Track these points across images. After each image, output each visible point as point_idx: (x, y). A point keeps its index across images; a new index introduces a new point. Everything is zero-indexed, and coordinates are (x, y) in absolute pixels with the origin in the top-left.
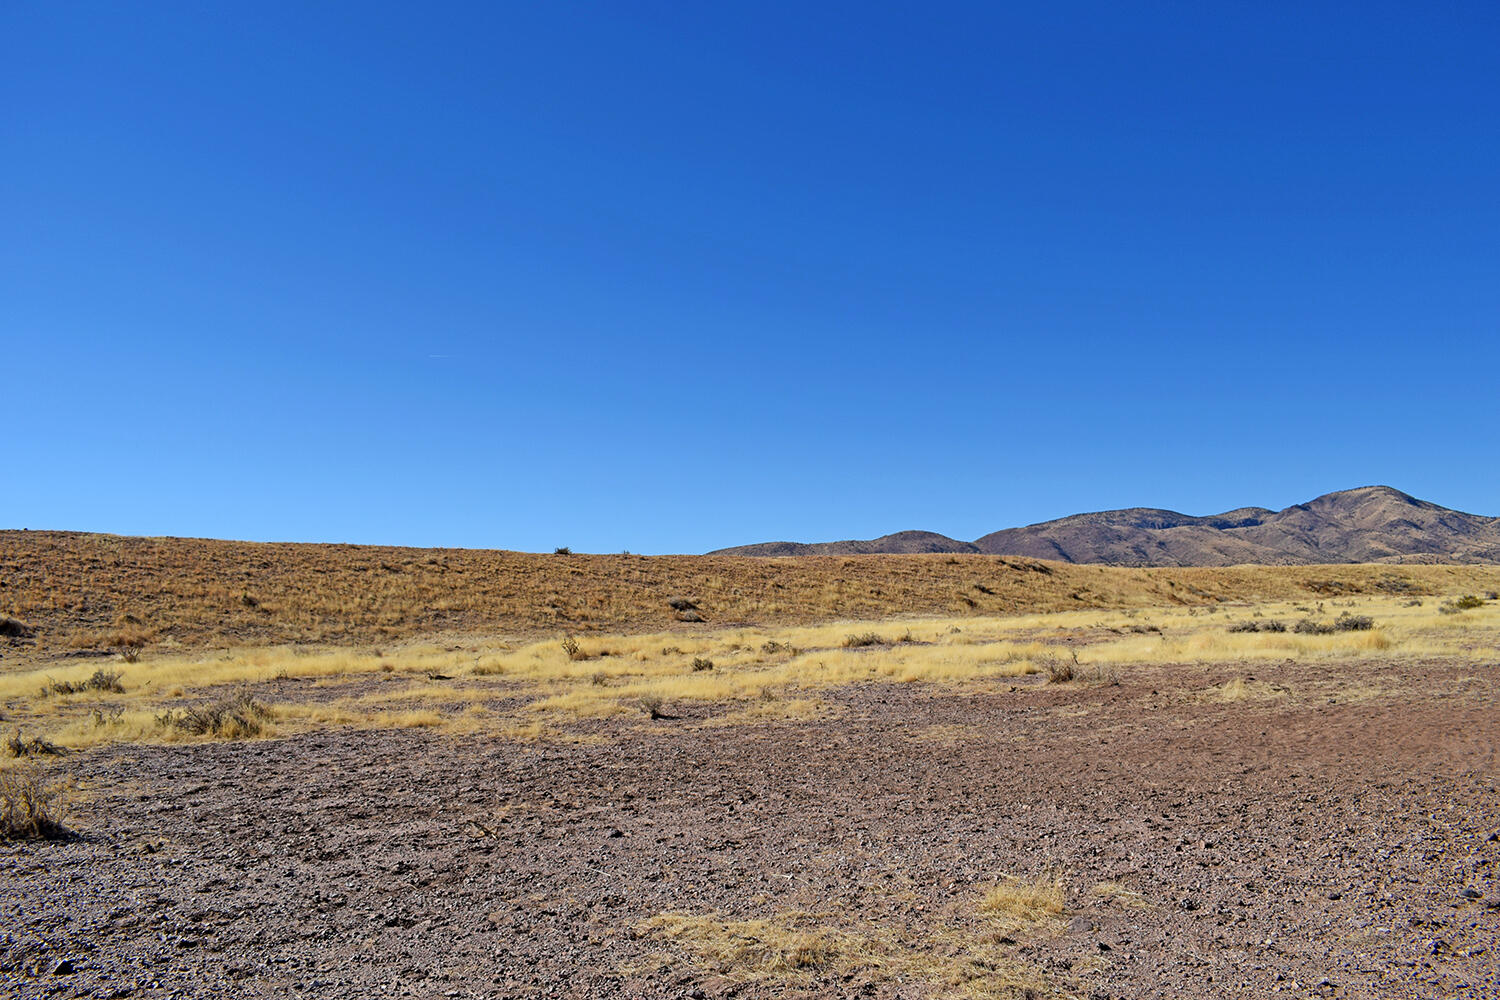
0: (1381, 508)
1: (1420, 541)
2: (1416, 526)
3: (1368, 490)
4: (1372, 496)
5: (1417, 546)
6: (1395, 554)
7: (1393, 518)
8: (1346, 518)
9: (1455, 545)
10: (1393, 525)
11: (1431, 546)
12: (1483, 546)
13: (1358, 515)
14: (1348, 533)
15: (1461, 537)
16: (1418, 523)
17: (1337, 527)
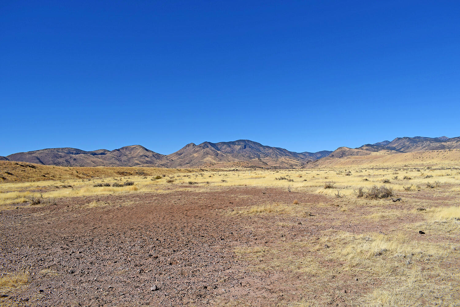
0: (139, 151)
1: (148, 161)
2: (147, 157)
3: (135, 146)
4: (137, 148)
5: (147, 162)
6: (141, 164)
7: (142, 154)
8: (129, 154)
9: (156, 162)
10: (141, 156)
11: (150, 162)
12: (163, 162)
13: (132, 153)
14: (129, 158)
15: (158, 160)
16: (148, 156)
17: (127, 156)
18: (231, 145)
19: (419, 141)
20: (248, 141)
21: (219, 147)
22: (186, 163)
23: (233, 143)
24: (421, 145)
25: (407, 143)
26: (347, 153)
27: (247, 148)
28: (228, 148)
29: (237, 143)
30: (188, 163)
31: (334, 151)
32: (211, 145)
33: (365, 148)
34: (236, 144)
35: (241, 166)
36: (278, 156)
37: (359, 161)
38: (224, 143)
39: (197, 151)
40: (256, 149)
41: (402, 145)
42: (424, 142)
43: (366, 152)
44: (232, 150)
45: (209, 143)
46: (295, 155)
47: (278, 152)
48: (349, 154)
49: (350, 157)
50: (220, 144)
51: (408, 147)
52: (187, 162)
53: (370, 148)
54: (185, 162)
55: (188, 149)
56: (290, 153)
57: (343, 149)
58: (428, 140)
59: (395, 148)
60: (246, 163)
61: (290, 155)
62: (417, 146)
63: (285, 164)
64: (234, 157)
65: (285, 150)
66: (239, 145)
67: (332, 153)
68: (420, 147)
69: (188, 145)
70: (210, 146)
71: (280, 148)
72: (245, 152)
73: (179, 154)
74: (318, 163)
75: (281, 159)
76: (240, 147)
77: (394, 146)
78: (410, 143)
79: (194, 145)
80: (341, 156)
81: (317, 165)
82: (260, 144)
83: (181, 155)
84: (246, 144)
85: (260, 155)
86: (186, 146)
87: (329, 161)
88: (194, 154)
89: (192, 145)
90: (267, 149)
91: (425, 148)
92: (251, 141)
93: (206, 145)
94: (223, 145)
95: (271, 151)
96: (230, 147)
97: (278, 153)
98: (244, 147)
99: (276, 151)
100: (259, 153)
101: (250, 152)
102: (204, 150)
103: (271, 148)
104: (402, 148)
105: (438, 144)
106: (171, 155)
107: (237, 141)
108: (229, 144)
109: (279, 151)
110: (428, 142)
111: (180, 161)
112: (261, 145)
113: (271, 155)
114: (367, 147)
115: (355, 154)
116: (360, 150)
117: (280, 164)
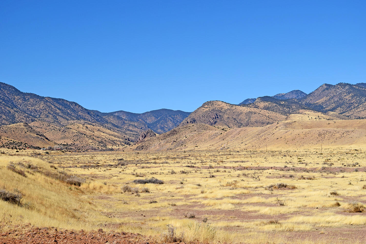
26: (226, 116)
31: (195, 112)
33: (262, 105)
36: (60, 119)
40: (4, 100)
41: (338, 101)
43: (267, 115)
47: (59, 109)
48: (230, 117)
51: (350, 106)
53: (274, 104)
56: (88, 112)
57: (216, 106)
59: (322, 108)
61: (87, 116)
63: (87, 139)
65: (76, 104)
67: (193, 116)
71: (63, 100)
75: (76, 127)
77: (320, 101)
78: (352, 97)
80: (212, 121)
82: (14, 88)
85: (16, 115)
90: (31, 100)
95: (42, 105)
97: (58, 111)
99: (53, 107)
100: (12, 111)
103: (42, 98)
104: (338, 107)
109: (61, 107)
112: (17, 92)
113: (43, 116)
114: (267, 104)
115: (243, 117)
116: (253, 110)
117: (76, 138)
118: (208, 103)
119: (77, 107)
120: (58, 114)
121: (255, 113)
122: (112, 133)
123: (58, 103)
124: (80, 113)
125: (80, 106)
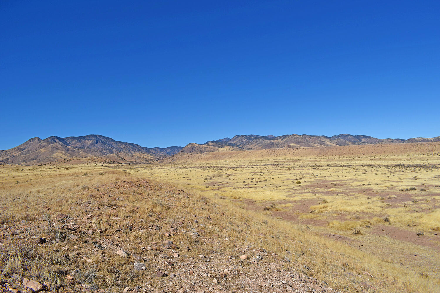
18: (82, 140)
19: (254, 139)
20: (100, 136)
21: (68, 141)
22: (32, 159)
23: (84, 138)
24: (255, 142)
25: (245, 140)
26: (196, 149)
27: (99, 143)
28: (78, 143)
29: (88, 138)
30: (33, 159)
31: (185, 147)
32: (59, 140)
33: (211, 144)
34: (86, 139)
35: (99, 161)
36: (131, 151)
37: (219, 157)
38: (74, 138)
39: (43, 147)
40: (108, 144)
41: (241, 142)
42: (258, 139)
43: (212, 148)
44: (82, 145)
45: (57, 137)
46: (147, 150)
48: (198, 149)
49: (208, 153)
50: (69, 138)
51: (245, 144)
52: (32, 157)
53: (216, 144)
54: (30, 158)
55: (32, 144)
56: (143, 148)
57: (193, 145)
58: (260, 138)
59: (235, 144)
60: (103, 159)
61: (142, 150)
62: (252, 143)
64: (86, 153)
65: (138, 145)
66: (90, 140)
67: (183, 149)
68: (255, 144)
69: (33, 140)
70: (57, 141)
71: (132, 143)
72: (97, 147)
73: (21, 149)
74: (175, 158)
75: (137, 155)
76: (91, 142)
77: (234, 142)
78: (246, 140)
79: (39, 139)
80: (191, 151)
81: (175, 160)
82: (112, 139)
83: (24, 151)
84: (98, 139)
85: (113, 150)
86: (30, 141)
87: (185, 156)
88: (41, 150)
89: (36, 140)
90: (119, 144)
91: (258, 145)
92: (103, 137)
93: (53, 139)
94: (73, 140)
95: (124, 146)
96: (80, 142)
97: (130, 148)
98: (95, 142)
99: (128, 146)
100: (111, 148)
101: (102, 147)
102: (52, 145)
103: (124, 143)
104: (241, 144)
105: (269, 142)
106: (11, 150)
107: (88, 136)
108: (79, 139)
109: (131, 146)
110: (261, 139)
111: (24, 156)
112: (113, 141)
113: (124, 150)
114: (213, 144)
115: (203, 149)
116: (207, 146)
117: (136, 159)
118: (190, 144)
119: (138, 146)
120: (130, 149)
121: (208, 148)
122: (151, 156)
123: (130, 145)
124: (139, 149)
125: (139, 146)
